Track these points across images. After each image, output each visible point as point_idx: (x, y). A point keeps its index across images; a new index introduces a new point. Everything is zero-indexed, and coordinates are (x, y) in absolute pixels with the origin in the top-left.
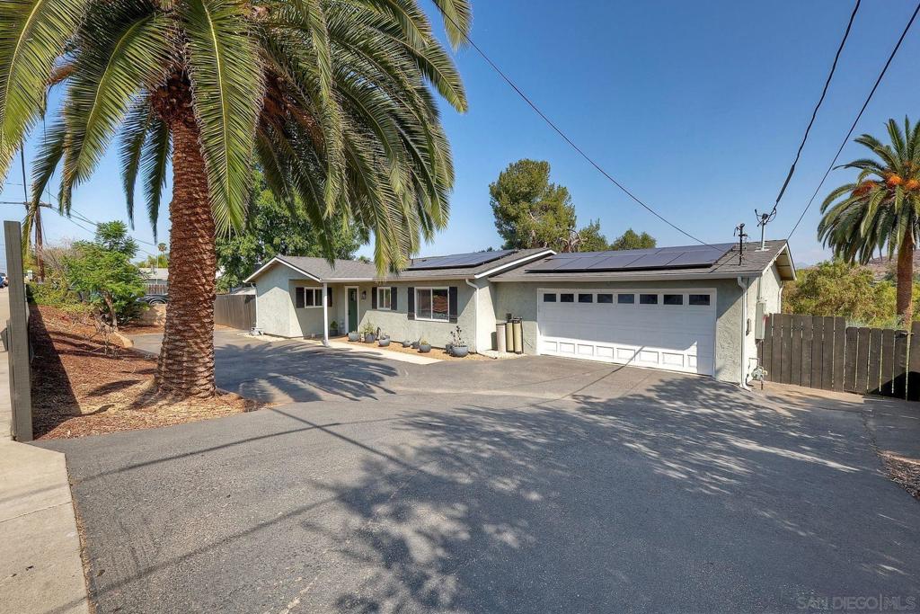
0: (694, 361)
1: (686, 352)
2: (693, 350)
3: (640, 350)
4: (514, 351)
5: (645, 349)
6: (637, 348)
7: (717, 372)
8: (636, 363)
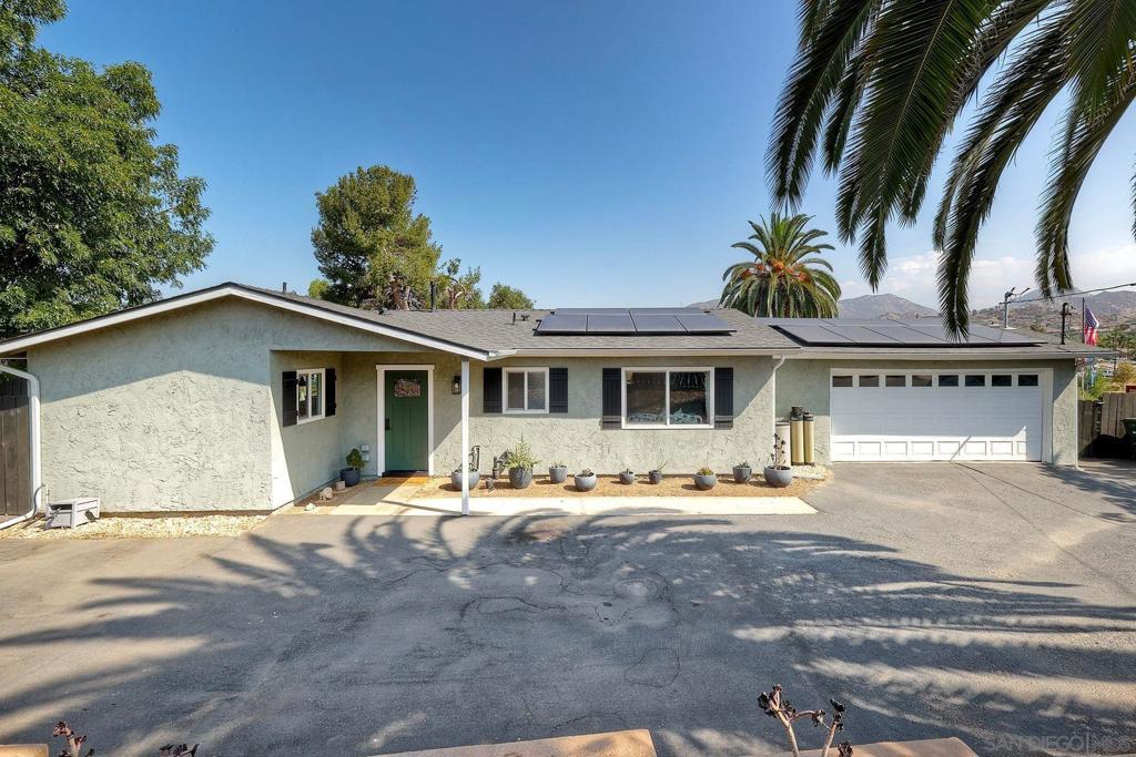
0: (1023, 447)
1: (1014, 439)
2: (1022, 435)
3: (965, 442)
4: (806, 464)
5: (972, 439)
6: (962, 439)
7: (1057, 457)
8: (963, 457)
